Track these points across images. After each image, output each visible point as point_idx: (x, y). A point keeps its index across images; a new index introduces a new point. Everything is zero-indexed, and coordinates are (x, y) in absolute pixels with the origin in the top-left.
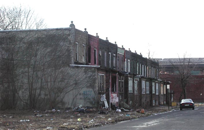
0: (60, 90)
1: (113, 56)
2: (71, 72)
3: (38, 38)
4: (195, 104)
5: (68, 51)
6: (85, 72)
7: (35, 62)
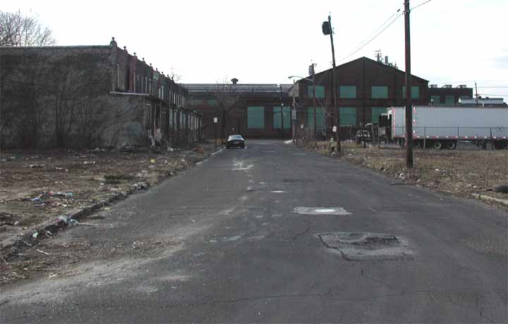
0: (97, 124)
1: (148, 82)
2: (111, 101)
3: (68, 58)
4: (245, 142)
5: (108, 74)
6: (130, 102)
7: (64, 88)
